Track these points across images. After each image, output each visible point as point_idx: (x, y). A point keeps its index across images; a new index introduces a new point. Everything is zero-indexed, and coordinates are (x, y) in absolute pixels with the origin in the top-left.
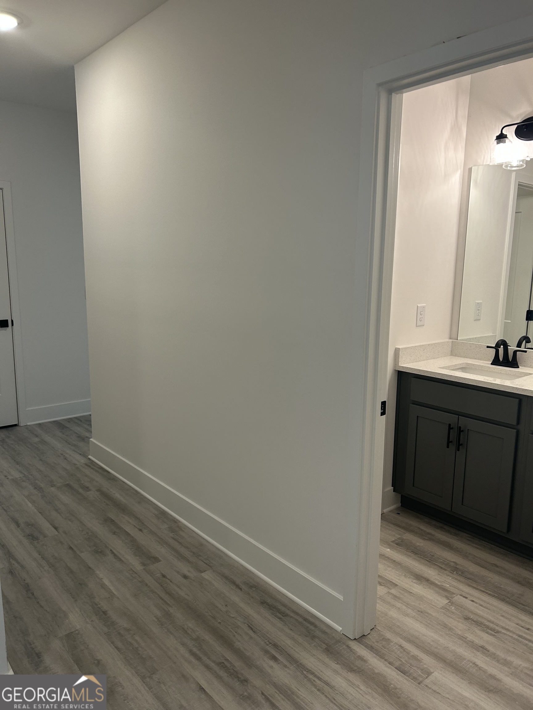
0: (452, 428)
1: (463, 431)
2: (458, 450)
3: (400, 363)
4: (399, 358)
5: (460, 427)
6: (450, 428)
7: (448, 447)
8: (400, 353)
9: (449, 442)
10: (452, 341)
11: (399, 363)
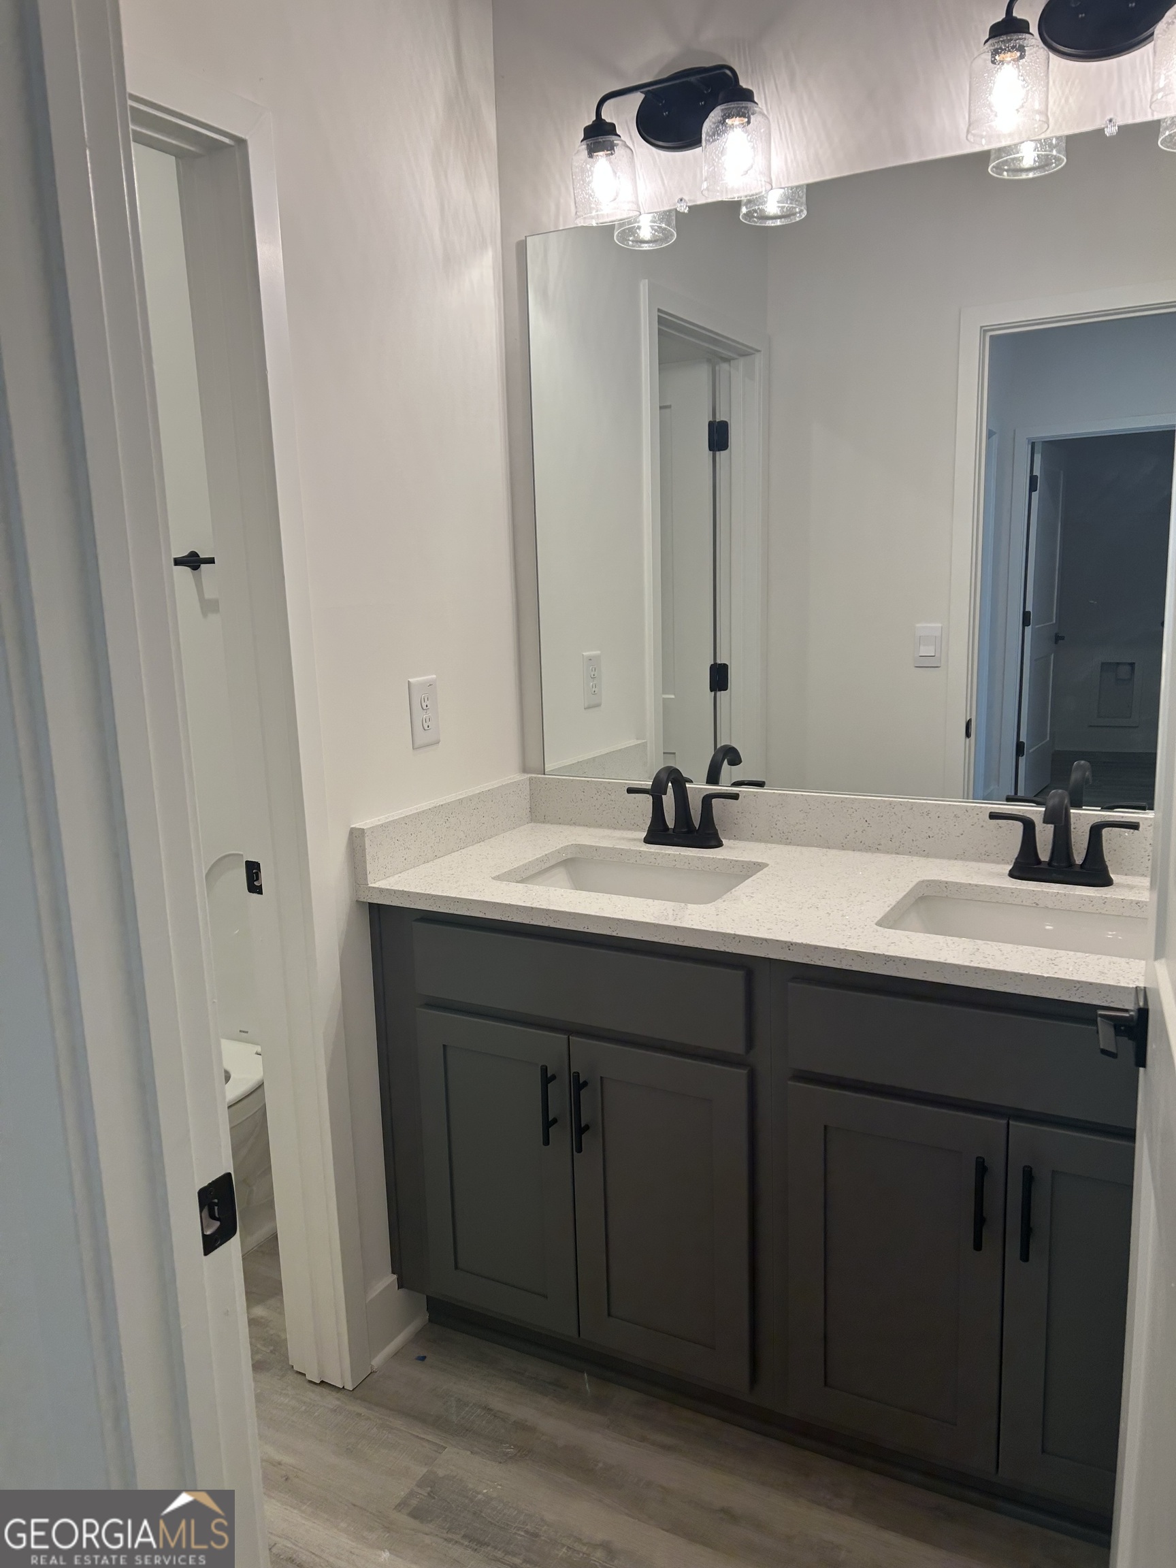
0: (554, 1077)
1: (585, 1084)
2: (580, 1150)
3: (369, 877)
4: (365, 862)
5: (577, 1075)
6: (547, 1079)
7: (546, 1142)
8: (367, 846)
9: (548, 1124)
10: (531, 779)
11: (366, 879)
